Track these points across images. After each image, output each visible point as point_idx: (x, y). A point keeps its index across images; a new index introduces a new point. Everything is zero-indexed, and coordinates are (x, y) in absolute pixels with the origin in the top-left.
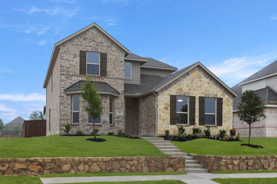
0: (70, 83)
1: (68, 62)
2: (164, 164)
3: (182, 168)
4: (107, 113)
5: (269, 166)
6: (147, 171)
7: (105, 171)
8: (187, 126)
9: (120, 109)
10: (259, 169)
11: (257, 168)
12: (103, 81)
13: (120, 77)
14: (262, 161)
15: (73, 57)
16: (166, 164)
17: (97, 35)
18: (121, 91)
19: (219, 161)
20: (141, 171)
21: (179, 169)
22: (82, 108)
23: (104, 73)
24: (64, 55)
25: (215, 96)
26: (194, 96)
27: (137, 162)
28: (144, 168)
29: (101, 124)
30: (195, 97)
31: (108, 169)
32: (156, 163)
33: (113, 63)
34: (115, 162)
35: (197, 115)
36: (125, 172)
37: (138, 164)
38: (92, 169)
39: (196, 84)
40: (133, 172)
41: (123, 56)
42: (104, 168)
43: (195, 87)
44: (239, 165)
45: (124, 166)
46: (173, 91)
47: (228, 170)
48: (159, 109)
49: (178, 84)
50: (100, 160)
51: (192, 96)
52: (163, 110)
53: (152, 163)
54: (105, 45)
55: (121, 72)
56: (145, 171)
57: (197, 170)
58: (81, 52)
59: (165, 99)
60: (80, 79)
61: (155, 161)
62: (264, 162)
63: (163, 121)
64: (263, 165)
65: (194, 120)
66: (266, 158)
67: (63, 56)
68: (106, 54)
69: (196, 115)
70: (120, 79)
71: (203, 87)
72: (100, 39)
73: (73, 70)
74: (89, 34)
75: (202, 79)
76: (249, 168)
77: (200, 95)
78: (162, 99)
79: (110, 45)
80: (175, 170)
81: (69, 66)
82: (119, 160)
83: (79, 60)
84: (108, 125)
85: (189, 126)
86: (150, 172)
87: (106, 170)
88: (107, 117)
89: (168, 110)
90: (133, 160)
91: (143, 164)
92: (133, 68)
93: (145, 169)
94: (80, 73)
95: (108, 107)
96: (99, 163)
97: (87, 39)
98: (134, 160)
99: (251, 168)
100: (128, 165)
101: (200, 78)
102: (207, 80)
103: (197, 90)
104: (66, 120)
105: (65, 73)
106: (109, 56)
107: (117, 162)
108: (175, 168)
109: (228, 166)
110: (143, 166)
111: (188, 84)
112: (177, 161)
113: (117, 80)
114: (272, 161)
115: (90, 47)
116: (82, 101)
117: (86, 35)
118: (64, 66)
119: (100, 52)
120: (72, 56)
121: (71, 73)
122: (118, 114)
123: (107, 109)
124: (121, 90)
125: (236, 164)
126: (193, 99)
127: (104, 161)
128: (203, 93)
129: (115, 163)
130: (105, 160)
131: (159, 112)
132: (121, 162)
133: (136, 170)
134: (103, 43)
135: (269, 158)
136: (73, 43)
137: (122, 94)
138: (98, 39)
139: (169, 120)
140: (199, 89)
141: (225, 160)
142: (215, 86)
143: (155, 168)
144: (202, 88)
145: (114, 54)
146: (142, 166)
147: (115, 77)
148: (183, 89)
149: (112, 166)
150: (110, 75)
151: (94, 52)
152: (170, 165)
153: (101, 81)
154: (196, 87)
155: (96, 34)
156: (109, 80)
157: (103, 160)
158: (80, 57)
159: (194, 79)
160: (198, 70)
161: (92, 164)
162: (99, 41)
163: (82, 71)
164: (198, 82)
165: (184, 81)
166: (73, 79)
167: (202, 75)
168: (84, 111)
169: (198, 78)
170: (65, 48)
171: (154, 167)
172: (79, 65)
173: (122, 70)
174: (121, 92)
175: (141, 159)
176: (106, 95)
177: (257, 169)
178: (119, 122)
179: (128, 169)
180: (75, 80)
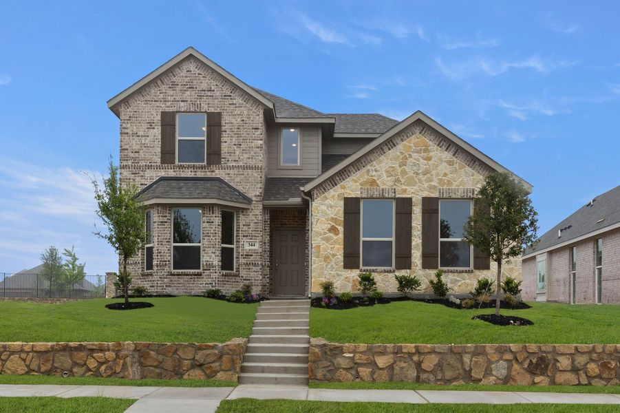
0: (142, 184)
1: (136, 138)
2: (180, 360)
3: (228, 373)
4: (213, 247)
5: (488, 372)
6: (137, 377)
7: (36, 374)
8: (388, 272)
9: (252, 237)
10: (455, 379)
11: (447, 378)
12: (214, 175)
13: (252, 163)
14: (466, 359)
15: (148, 128)
16: (187, 360)
17: (199, 74)
18: (255, 196)
19: (335, 356)
20: (122, 374)
21: (219, 375)
22: (159, 236)
23: (215, 156)
24: (129, 125)
25: (469, 194)
26: (409, 196)
27: (113, 355)
28: (130, 369)
29: (201, 270)
30: (411, 199)
31: (43, 369)
32: (160, 358)
33: (235, 134)
34: (61, 353)
35: (417, 245)
36: (83, 375)
37: (115, 359)
38: (9, 369)
39: (415, 168)
40: (103, 376)
41: (258, 115)
42: (34, 366)
43: (411, 174)
44: (391, 367)
45: (82, 362)
46: (352, 187)
47: (358, 380)
48: (316, 232)
49: (364, 170)
50: (26, 349)
51: (402, 198)
52: (325, 233)
53: (150, 357)
54: (218, 93)
55: (255, 153)
56: (131, 377)
57: (276, 378)
58: (164, 114)
59: (331, 207)
60: (162, 174)
61: (158, 354)
62: (471, 361)
63: (325, 261)
64: (468, 369)
65: (409, 256)
66: (479, 352)
67: (125, 128)
68: (219, 114)
69: (413, 243)
70: (251, 168)
71: (434, 172)
72: (206, 82)
73: (148, 156)
74: (182, 74)
75: (431, 154)
76: (424, 376)
77: (426, 194)
78: (323, 208)
79: (229, 93)
80: (209, 377)
81: (138, 147)
82: (71, 350)
83: (160, 132)
84: (216, 272)
85: (394, 271)
86: (143, 377)
87: (39, 371)
88: (213, 255)
89: (337, 235)
90: (105, 350)
91: (128, 360)
92: (303, 141)
93: (133, 371)
94: (162, 162)
95: (216, 233)
96: (23, 356)
97: (177, 85)
98: (109, 350)
99: (431, 377)
100: (93, 360)
101: (426, 150)
102: (447, 155)
103: (416, 182)
104: (131, 264)
105: (130, 163)
106: (226, 119)
107: (67, 354)
108: (208, 372)
109: (360, 369)
110: (129, 364)
111: (393, 167)
112: (215, 354)
113: (246, 172)
114: (501, 358)
115: (184, 101)
116: (158, 222)
117: (175, 76)
118: (127, 149)
119: (206, 112)
120: (145, 126)
121: (142, 163)
122: (247, 247)
123: (214, 238)
124: (254, 194)
125: (381, 365)
126: (404, 205)
127: (36, 352)
128: (435, 187)
129: (61, 356)
130: (38, 349)
131: (315, 240)
132: (75, 353)
133: (109, 372)
134: (214, 91)
135: (490, 351)
136: (148, 98)
137: (256, 201)
138: (201, 82)
139: (341, 258)
140: (423, 178)
141: (352, 355)
142: (469, 169)
143: (158, 371)
144: (432, 175)
145: (237, 112)
146: (124, 365)
147: (241, 164)
148: (378, 182)
149: (53, 363)
150: (228, 161)
151: (192, 112)
152: (196, 365)
153: (209, 175)
154: (414, 176)
155: (197, 71)
156: (228, 171)
157: (34, 349)
158: (162, 125)
159: (410, 155)
160: (420, 133)
161: (9, 357)
162: (204, 86)
163: (167, 156)
164: (419, 161)
165: (381, 162)
166: (147, 176)
167: (430, 143)
168: (162, 244)
169: (419, 152)
170: (130, 109)
171: (155, 367)
172: (160, 143)
173: (258, 147)
174: (254, 199)
175: (126, 347)
176: (211, 207)
177: (450, 381)
178: (251, 267)
179: (90, 370)
180: (152, 175)
